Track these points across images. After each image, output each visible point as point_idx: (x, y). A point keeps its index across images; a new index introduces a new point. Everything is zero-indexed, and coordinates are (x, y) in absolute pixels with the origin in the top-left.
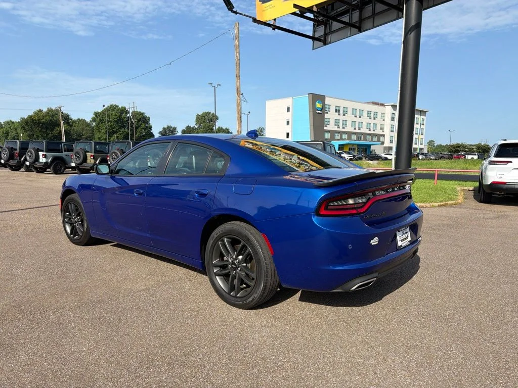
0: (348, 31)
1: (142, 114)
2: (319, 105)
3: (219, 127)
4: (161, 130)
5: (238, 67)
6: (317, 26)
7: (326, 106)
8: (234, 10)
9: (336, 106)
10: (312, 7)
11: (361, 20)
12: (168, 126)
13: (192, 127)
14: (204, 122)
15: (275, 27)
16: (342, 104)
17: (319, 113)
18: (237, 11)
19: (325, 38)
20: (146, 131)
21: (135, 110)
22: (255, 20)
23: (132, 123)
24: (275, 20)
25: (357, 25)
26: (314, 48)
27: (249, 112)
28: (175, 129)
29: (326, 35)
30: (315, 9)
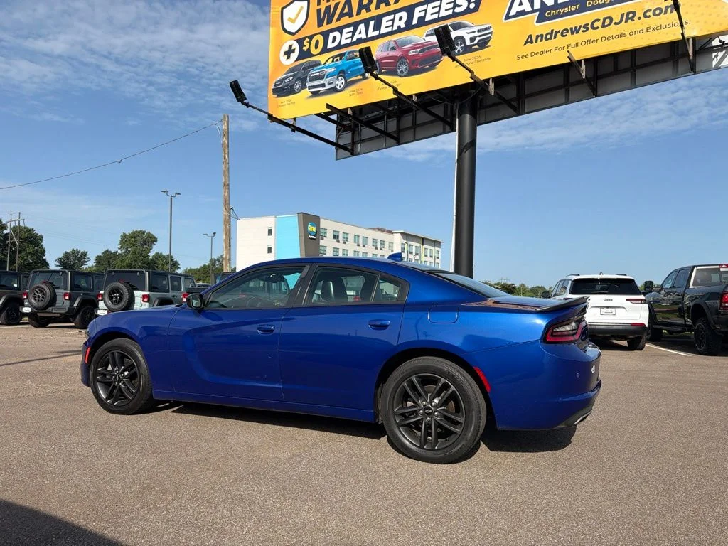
0: (382, 142)
1: (31, 231)
2: (312, 228)
3: (157, 253)
4: (61, 255)
5: (227, 172)
6: (344, 131)
7: (321, 230)
8: (245, 101)
9: (334, 231)
10: (347, 109)
11: (399, 130)
12: (73, 250)
13: (113, 252)
14: (134, 245)
15: (295, 129)
16: (342, 228)
17: (312, 239)
18: (250, 104)
19: (353, 147)
20: (35, 257)
21: (17, 225)
22: (271, 117)
23: (14, 244)
24: (295, 119)
25: (395, 135)
26: (338, 158)
27: (214, 233)
28: (85, 254)
29: (354, 143)
30: (350, 112)
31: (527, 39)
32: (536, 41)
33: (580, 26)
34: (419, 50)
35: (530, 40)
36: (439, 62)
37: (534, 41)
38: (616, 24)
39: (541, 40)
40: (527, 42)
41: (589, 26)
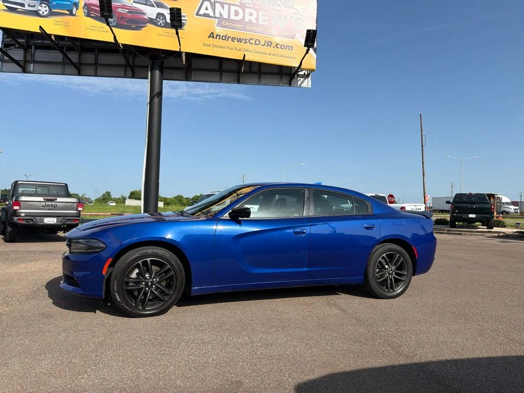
6: (16, 48)
10: (51, 35)
11: (80, 63)
19: (25, 65)
29: (26, 61)
30: (53, 37)
31: (211, 34)
32: (216, 38)
33: (243, 39)
34: (127, 11)
35: (212, 35)
36: (144, 27)
37: (215, 37)
38: (262, 45)
39: (219, 39)
40: (210, 37)
41: (248, 41)
